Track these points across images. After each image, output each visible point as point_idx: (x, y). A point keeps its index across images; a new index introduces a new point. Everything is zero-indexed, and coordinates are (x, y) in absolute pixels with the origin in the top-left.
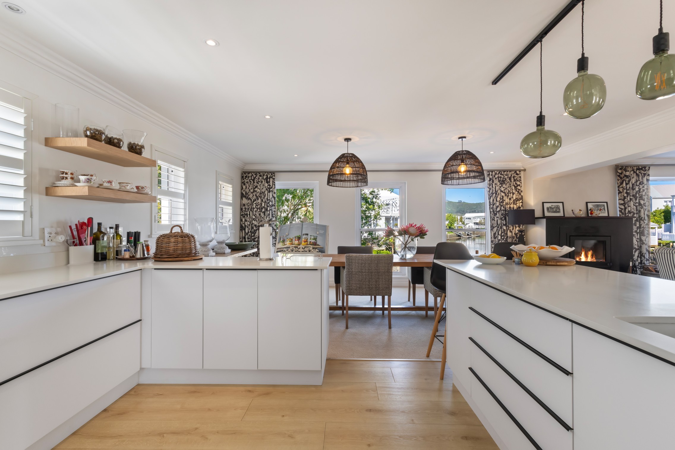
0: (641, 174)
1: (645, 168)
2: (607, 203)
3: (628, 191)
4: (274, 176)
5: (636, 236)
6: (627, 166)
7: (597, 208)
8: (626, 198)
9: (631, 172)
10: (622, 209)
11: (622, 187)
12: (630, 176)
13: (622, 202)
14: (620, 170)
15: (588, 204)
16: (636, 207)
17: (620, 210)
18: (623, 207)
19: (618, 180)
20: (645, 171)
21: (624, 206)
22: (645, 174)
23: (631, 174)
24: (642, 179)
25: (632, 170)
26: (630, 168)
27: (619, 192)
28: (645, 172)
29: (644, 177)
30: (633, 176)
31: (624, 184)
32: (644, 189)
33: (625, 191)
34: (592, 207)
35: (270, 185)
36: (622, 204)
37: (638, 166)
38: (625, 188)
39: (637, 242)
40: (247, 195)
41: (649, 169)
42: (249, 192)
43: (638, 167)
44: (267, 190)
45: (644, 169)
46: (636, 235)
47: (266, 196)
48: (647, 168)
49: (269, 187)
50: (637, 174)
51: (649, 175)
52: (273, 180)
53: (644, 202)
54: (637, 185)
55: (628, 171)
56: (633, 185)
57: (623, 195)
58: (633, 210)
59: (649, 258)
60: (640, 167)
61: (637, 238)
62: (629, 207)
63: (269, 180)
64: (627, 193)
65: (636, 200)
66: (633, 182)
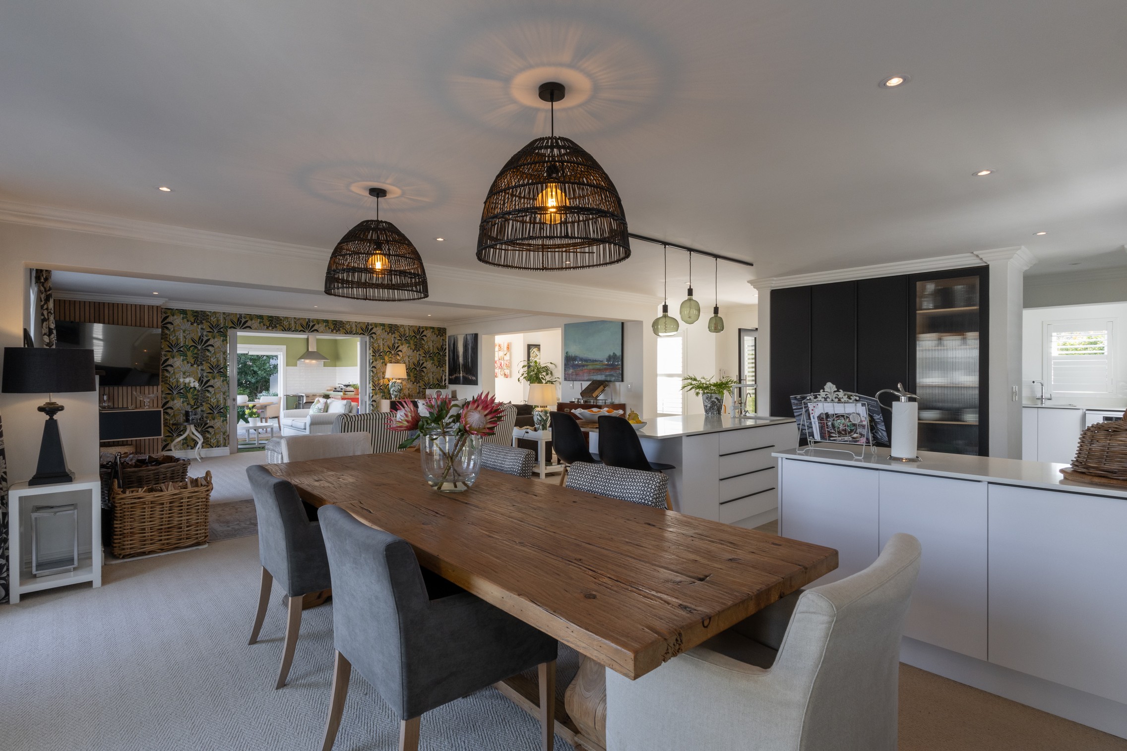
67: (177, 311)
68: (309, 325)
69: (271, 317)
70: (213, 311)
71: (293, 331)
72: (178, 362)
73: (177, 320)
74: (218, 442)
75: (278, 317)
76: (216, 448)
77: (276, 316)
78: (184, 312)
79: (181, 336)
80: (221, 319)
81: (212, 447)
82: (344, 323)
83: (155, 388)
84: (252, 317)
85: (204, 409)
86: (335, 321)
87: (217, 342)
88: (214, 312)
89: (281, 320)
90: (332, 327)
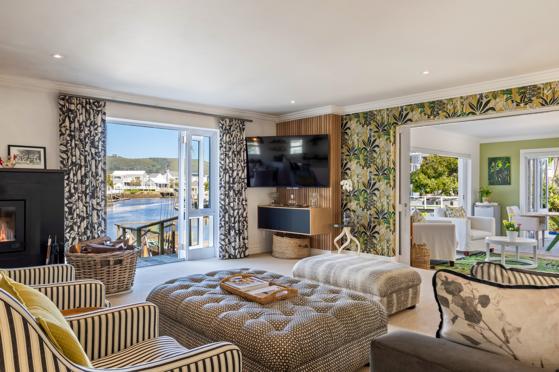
0: (93, 110)
1: (98, 103)
2: (44, 148)
3: (73, 133)
5: (84, 199)
6: (71, 97)
7: (27, 156)
8: (69, 143)
9: (77, 105)
10: (64, 159)
11: (65, 127)
12: (76, 112)
13: (64, 149)
14: (61, 101)
15: (11, 148)
16: (85, 157)
17: (62, 160)
18: (65, 156)
19: (60, 116)
20: (100, 106)
21: (67, 155)
22: (99, 111)
23: (77, 109)
24: (94, 118)
25: (80, 103)
26: (77, 99)
27: (60, 133)
28: (99, 109)
29: (98, 115)
30: (81, 112)
31: (67, 123)
32: (96, 132)
33: (68, 132)
34: (18, 153)
36: (64, 152)
37: (89, 98)
38: (68, 128)
39: (85, 208)
41: (105, 105)
43: (88, 100)
45: (96, 104)
46: (84, 197)
48: (102, 103)
50: (86, 110)
51: (105, 114)
53: (97, 151)
54: (86, 126)
55: (74, 104)
56: (80, 125)
57: (66, 139)
58: (78, 162)
59: (104, 229)
60: (91, 101)
61: (85, 201)
62: (72, 156)
64: (70, 135)
65: (84, 147)
66: (81, 121)
67: (353, 116)
68: (482, 103)
69: (433, 102)
70: (378, 109)
71: (459, 116)
72: (353, 165)
73: (353, 124)
74: (383, 250)
75: (441, 101)
76: (381, 256)
77: (438, 101)
78: (357, 115)
79: (355, 138)
80: (385, 116)
81: (378, 254)
82: (539, 88)
83: (328, 189)
84: (412, 108)
85: (372, 214)
86: (523, 88)
87: (381, 142)
88: (380, 110)
89: (444, 104)
90: (518, 98)
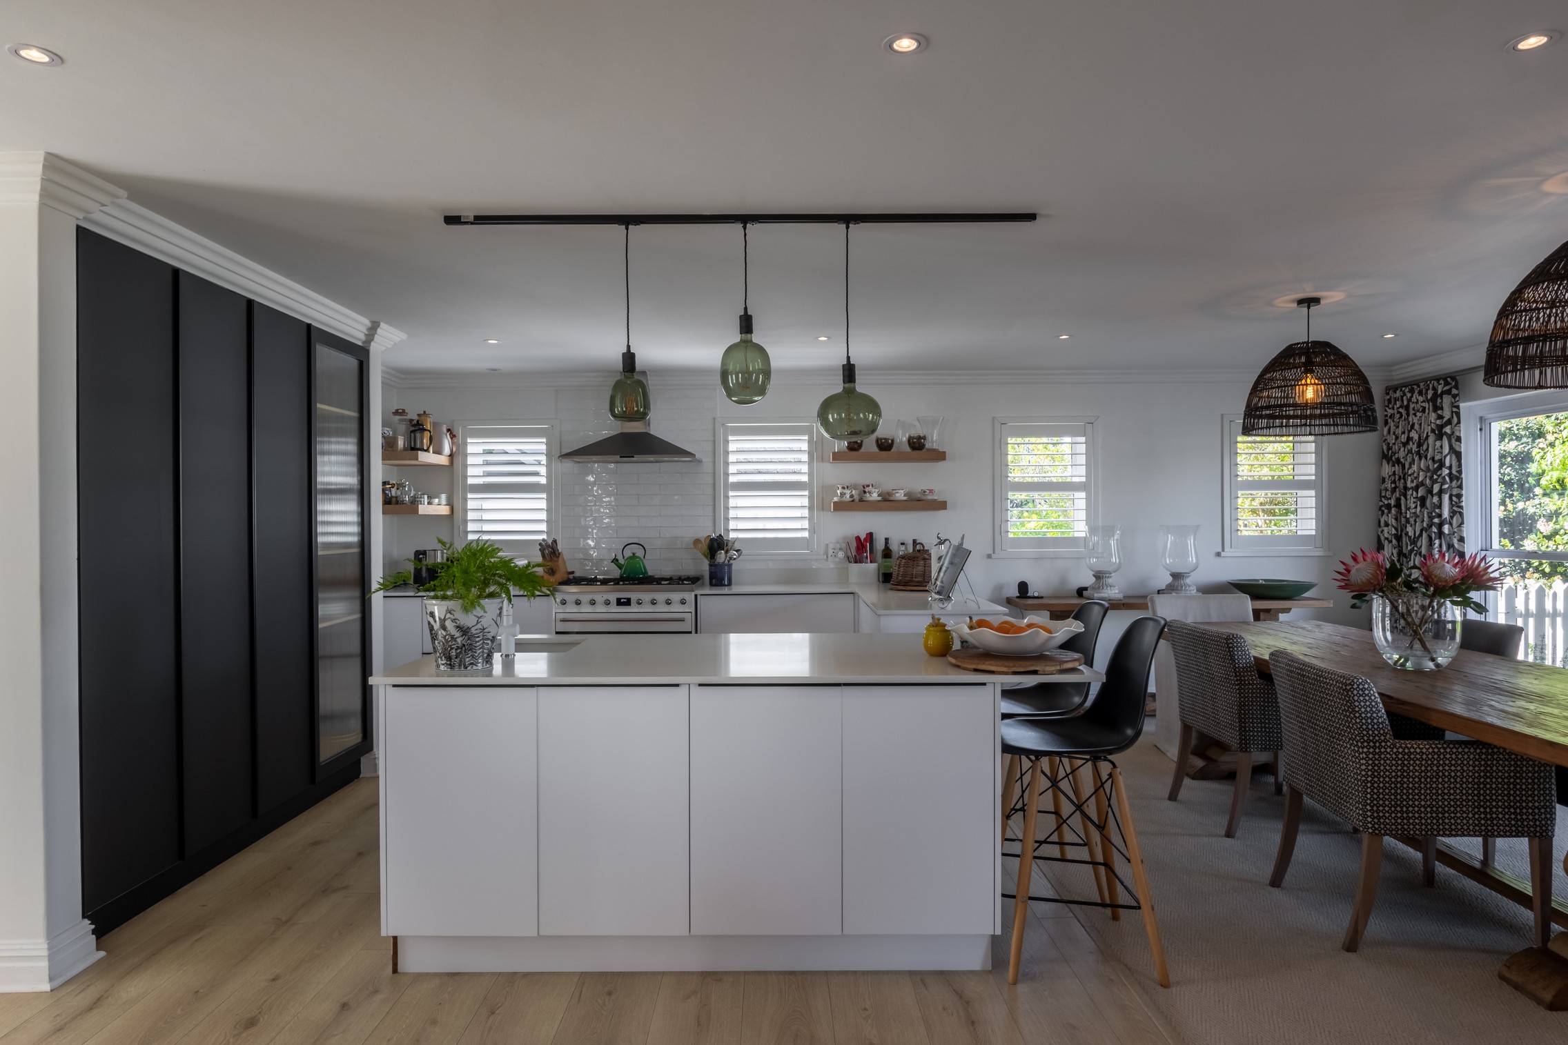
4: (1456, 387)
35: (1440, 417)
40: (1390, 452)
42: (1394, 444)
44: (1433, 431)
47: (1430, 449)
49: (1439, 422)
52: (1453, 400)
63: (1439, 400)
